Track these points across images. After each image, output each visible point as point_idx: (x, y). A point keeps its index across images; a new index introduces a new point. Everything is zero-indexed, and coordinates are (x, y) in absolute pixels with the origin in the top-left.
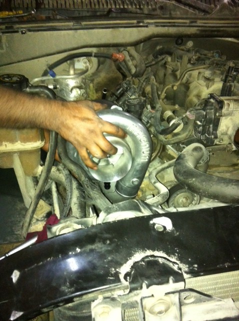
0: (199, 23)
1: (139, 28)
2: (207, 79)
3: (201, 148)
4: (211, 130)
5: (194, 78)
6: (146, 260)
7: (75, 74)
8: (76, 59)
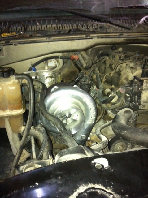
0: (125, 35)
1: (87, 40)
2: (132, 68)
3: (130, 111)
4: (136, 99)
5: (123, 68)
6: (88, 191)
7: (48, 69)
8: (49, 61)
